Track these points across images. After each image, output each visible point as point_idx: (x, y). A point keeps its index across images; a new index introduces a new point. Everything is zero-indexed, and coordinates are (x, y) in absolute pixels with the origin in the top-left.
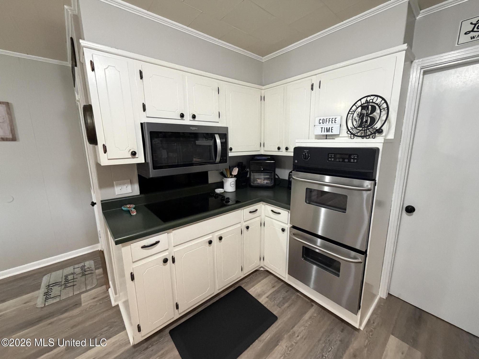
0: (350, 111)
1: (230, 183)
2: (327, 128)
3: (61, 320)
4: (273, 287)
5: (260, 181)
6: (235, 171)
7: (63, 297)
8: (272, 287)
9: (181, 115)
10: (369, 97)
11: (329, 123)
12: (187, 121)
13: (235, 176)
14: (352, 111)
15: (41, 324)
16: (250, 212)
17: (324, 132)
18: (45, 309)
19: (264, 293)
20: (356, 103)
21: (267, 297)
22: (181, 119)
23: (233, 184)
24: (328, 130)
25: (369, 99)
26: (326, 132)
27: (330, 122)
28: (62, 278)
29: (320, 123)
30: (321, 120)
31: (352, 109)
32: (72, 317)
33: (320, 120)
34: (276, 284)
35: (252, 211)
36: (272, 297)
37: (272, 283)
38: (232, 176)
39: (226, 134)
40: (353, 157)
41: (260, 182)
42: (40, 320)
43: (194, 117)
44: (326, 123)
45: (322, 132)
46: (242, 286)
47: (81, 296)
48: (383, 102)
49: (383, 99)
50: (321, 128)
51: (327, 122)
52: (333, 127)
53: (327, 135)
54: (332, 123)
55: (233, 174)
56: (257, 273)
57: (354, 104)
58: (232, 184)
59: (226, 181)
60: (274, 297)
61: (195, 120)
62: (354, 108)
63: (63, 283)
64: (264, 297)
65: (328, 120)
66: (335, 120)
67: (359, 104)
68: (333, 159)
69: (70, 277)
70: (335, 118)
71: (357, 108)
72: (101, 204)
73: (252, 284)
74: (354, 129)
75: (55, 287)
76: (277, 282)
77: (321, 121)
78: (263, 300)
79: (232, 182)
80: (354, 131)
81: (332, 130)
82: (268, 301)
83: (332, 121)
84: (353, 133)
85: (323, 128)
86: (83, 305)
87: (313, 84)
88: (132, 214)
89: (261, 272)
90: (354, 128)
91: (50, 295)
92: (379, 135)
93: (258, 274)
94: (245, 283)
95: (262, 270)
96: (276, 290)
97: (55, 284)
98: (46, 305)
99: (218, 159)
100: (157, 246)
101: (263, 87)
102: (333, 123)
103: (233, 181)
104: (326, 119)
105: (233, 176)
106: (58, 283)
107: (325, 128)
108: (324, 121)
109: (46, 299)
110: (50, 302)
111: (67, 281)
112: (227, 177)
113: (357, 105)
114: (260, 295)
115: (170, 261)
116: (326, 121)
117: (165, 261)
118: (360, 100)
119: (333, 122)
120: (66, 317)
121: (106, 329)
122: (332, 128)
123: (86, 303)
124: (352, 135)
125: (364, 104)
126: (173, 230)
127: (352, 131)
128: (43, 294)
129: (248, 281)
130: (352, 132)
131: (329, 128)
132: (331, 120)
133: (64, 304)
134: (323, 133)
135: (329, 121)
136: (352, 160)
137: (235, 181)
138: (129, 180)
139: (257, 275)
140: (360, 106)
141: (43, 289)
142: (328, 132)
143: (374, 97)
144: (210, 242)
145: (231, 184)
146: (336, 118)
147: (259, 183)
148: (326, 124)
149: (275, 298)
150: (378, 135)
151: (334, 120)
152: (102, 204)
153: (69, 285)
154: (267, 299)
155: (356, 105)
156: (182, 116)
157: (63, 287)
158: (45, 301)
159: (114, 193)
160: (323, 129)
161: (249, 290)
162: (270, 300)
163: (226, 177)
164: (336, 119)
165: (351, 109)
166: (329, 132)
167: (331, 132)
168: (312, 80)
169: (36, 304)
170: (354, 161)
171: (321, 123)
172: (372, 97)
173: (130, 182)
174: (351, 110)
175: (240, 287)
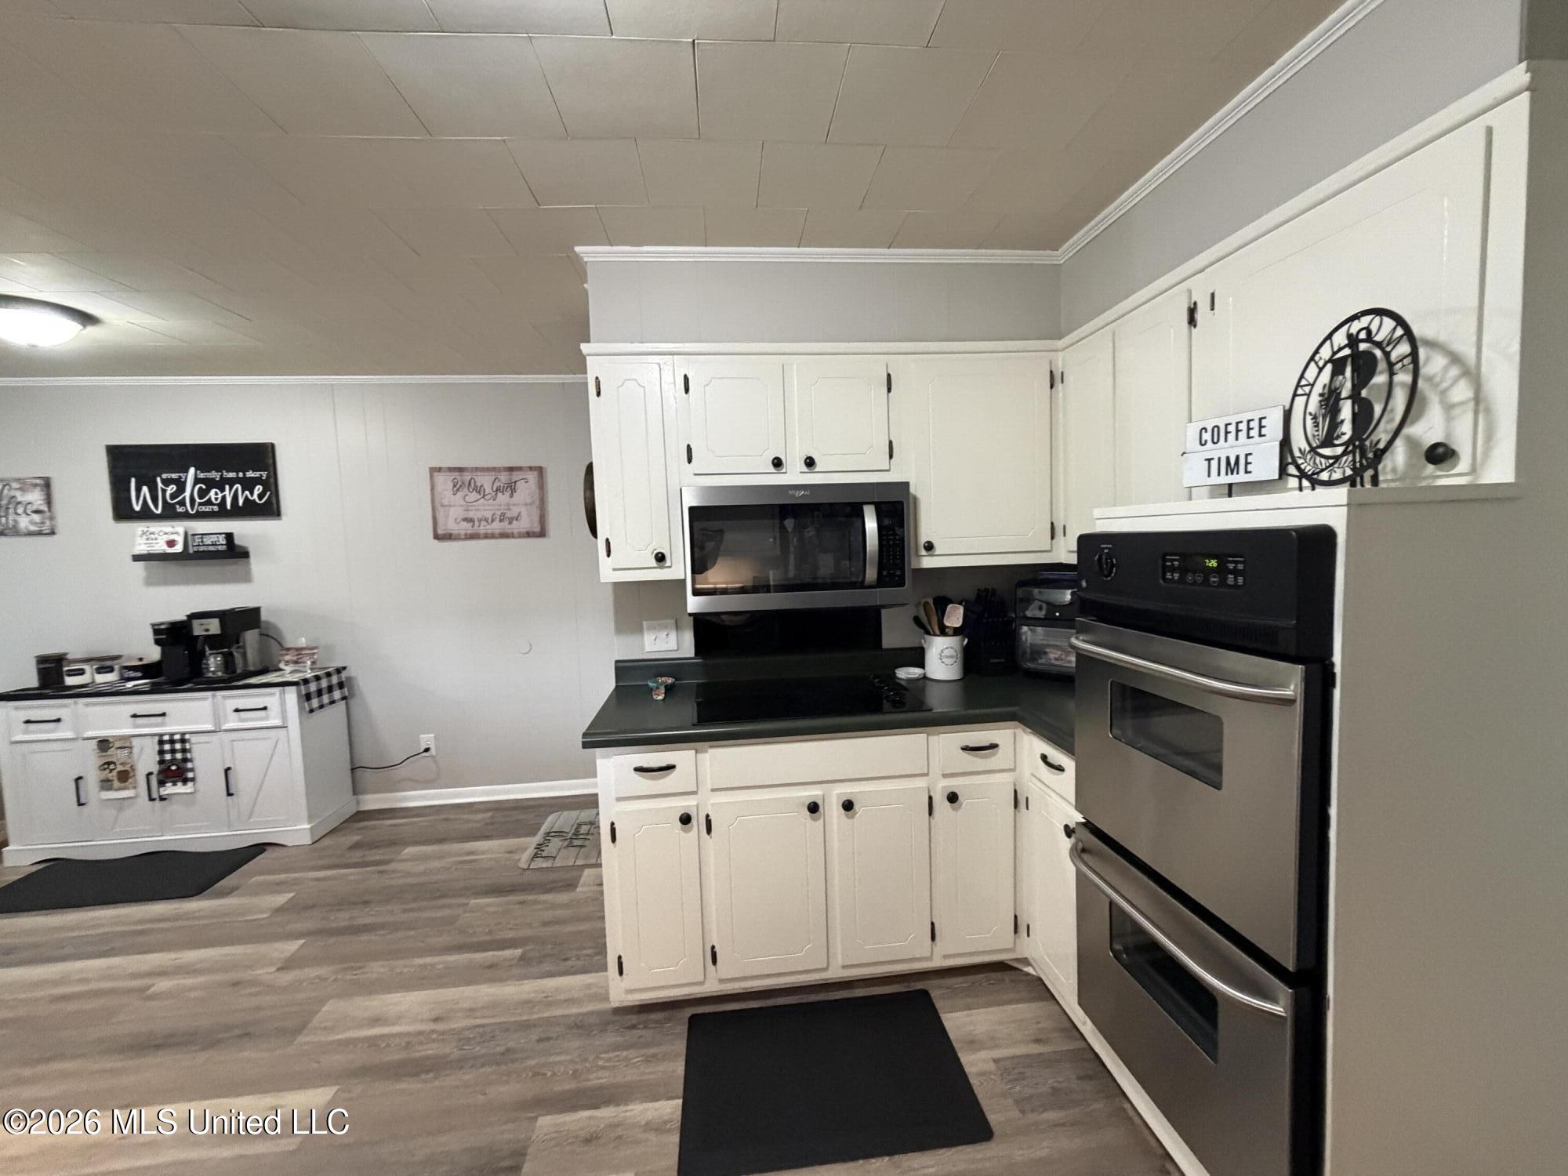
0: (1298, 386)
1: (939, 651)
2: (1228, 459)
3: (536, 902)
4: (1038, 1041)
5: (1057, 656)
6: (955, 617)
7: (558, 863)
8: (1033, 1038)
9: (776, 461)
10: (1356, 322)
11: (1237, 439)
12: (794, 475)
13: (957, 632)
14: (1306, 383)
15: (512, 898)
16: (966, 749)
17: (1219, 475)
18: (528, 872)
19: (992, 1042)
20: (1317, 352)
21: (996, 1061)
22: (775, 471)
23: (952, 657)
24: (1232, 467)
25: (1355, 327)
26: (1227, 474)
27: (1243, 435)
28: (573, 826)
29: (1203, 442)
30: (1206, 431)
31: (1306, 375)
32: (553, 906)
33: (1204, 431)
34: (1056, 1035)
35: (971, 745)
36: (1012, 1069)
37: (1040, 1026)
38: (943, 631)
39: (901, 503)
40: (1231, 566)
41: (1056, 659)
42: (512, 889)
43: (810, 463)
44: (1226, 440)
45: (1209, 476)
46: (934, 994)
47: (583, 871)
48: (1400, 332)
49: (1400, 321)
50: (1206, 460)
51: (1231, 437)
52: (1250, 454)
53: (1230, 485)
54: (1249, 437)
55: (947, 624)
56: (1007, 976)
57: (1312, 359)
58: (947, 657)
59: (930, 644)
60: (1022, 1070)
61: (816, 470)
62: (1312, 370)
63: (570, 835)
64: (983, 1055)
65: (1232, 428)
66: (1261, 427)
67: (1326, 353)
68: (1176, 576)
69: (584, 829)
70: (1261, 419)
71: (1321, 369)
72: (613, 667)
73: (969, 1000)
74: (1309, 457)
75: (556, 839)
76: (1063, 1030)
77: (1207, 436)
78: (974, 1063)
79: (947, 648)
80: (1309, 464)
81: (1247, 463)
82: (991, 1073)
83: (1249, 429)
84: (1306, 471)
85: (1212, 459)
86: (578, 889)
87: (1195, 303)
88: (655, 697)
89: (1024, 978)
90: (1309, 452)
91: (543, 851)
92: (1442, 470)
93: (1007, 980)
94: (948, 988)
95: (1028, 974)
96: (1040, 1054)
97: (559, 834)
98: (531, 867)
99: (871, 574)
100: (672, 775)
101: (1060, 344)
102: (1252, 437)
103: (952, 648)
104: (1227, 425)
105: (950, 632)
106: (561, 834)
107: (1219, 459)
108: (1217, 434)
109: (535, 856)
110: (539, 863)
111: (576, 834)
112: (932, 633)
113: (1321, 359)
114: (973, 1044)
115: (698, 822)
116: (1227, 433)
117: (686, 820)
118: (1329, 337)
119: (1252, 433)
120: (544, 902)
121: (589, 951)
122: (1247, 455)
123: (586, 889)
124: (1305, 483)
125: (1340, 349)
126: (711, 747)
127: (1303, 463)
128: (535, 845)
129: (960, 985)
130: (1303, 467)
131: (1238, 458)
132: (1243, 427)
133: (553, 876)
134: (1215, 480)
135: (1238, 431)
136: (1231, 579)
137: (958, 648)
138: (674, 621)
139: (1003, 980)
140: (1330, 361)
141: (538, 838)
142: (1232, 473)
143: (1370, 317)
144: (813, 808)
145: (943, 655)
146: (1265, 418)
147: (1053, 662)
148: (1226, 445)
149: (1021, 1077)
150: (1439, 473)
151: (1255, 425)
152: (617, 669)
153: (576, 843)
154: (992, 1066)
155: (1317, 358)
156: (777, 463)
157: (566, 843)
158: (532, 859)
159: (643, 647)
160: (1214, 464)
161: (945, 1013)
162: (1002, 1075)
163: (928, 633)
164: (1264, 422)
165: (1302, 377)
166: (1238, 473)
167: (1247, 472)
168: (1190, 292)
169: (519, 860)
170: (1236, 579)
171: (1206, 441)
172: (1365, 321)
173: (675, 625)
174: (1303, 382)
175: (925, 993)
